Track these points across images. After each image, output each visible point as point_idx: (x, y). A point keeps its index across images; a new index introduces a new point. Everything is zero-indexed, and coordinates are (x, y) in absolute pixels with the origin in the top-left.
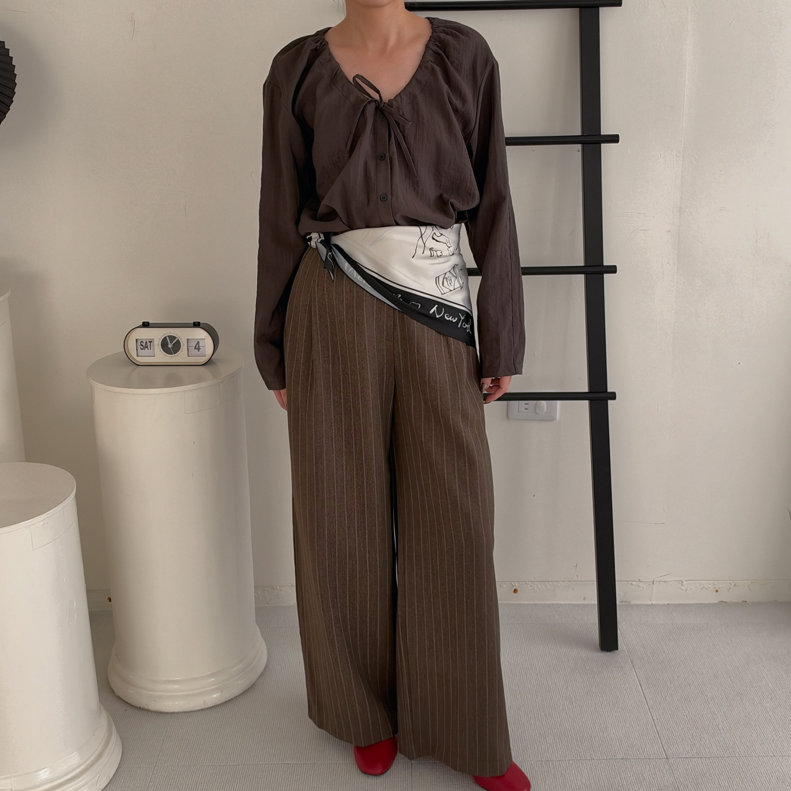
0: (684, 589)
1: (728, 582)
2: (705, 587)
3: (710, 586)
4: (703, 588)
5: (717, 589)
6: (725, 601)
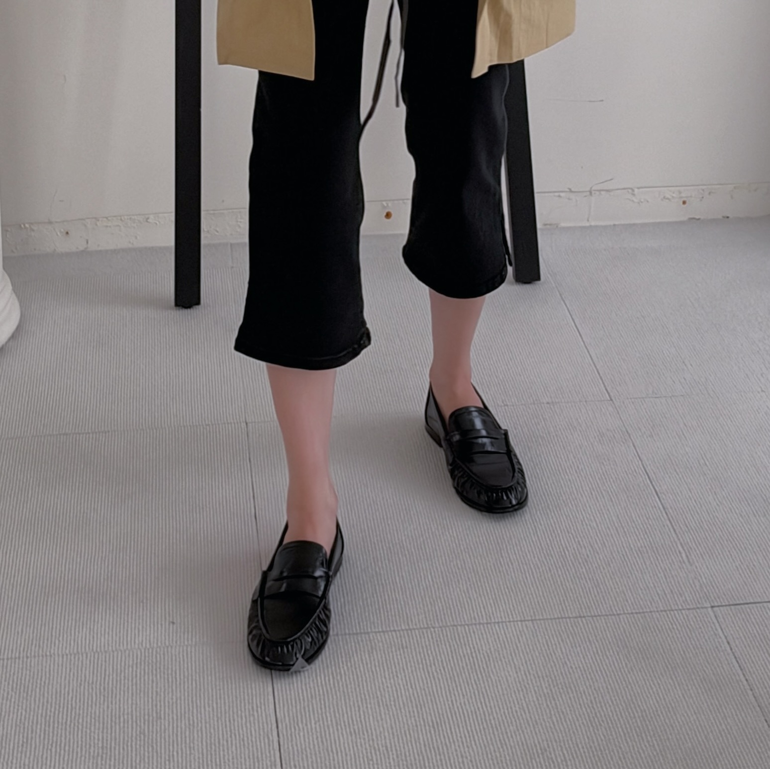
0: (635, 200)
1: (701, 187)
2: (668, 196)
3: (674, 195)
4: (664, 197)
5: (685, 199)
6: (697, 217)
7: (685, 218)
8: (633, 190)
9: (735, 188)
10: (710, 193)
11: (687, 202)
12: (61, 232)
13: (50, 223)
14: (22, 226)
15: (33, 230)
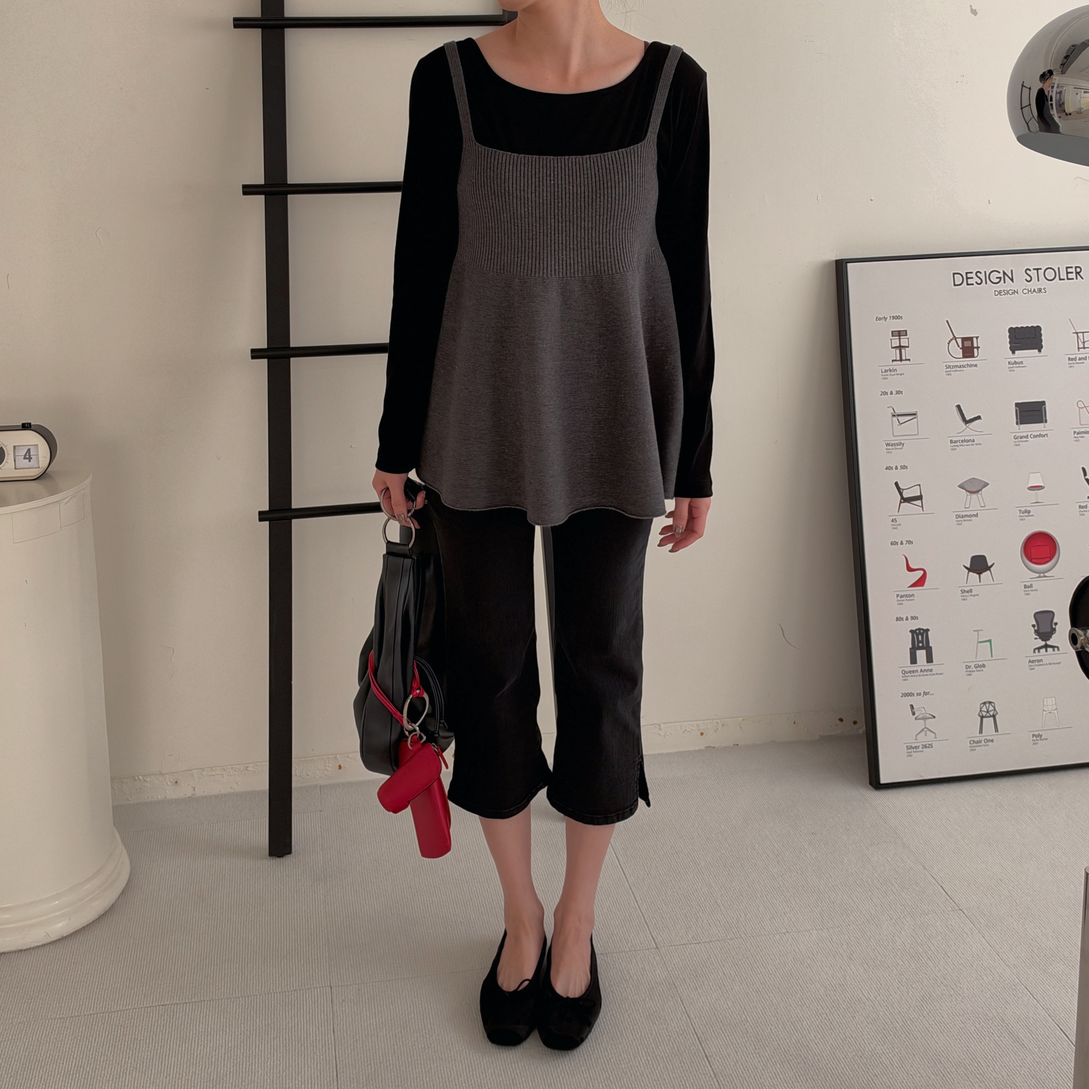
0: (662, 734)
1: (715, 721)
2: (688, 729)
3: (693, 728)
4: (685, 730)
5: (702, 731)
6: (713, 746)
7: (702, 748)
8: (660, 725)
9: (743, 720)
10: (723, 725)
11: (704, 735)
12: (171, 781)
13: (161, 774)
14: (136, 777)
15: (147, 781)
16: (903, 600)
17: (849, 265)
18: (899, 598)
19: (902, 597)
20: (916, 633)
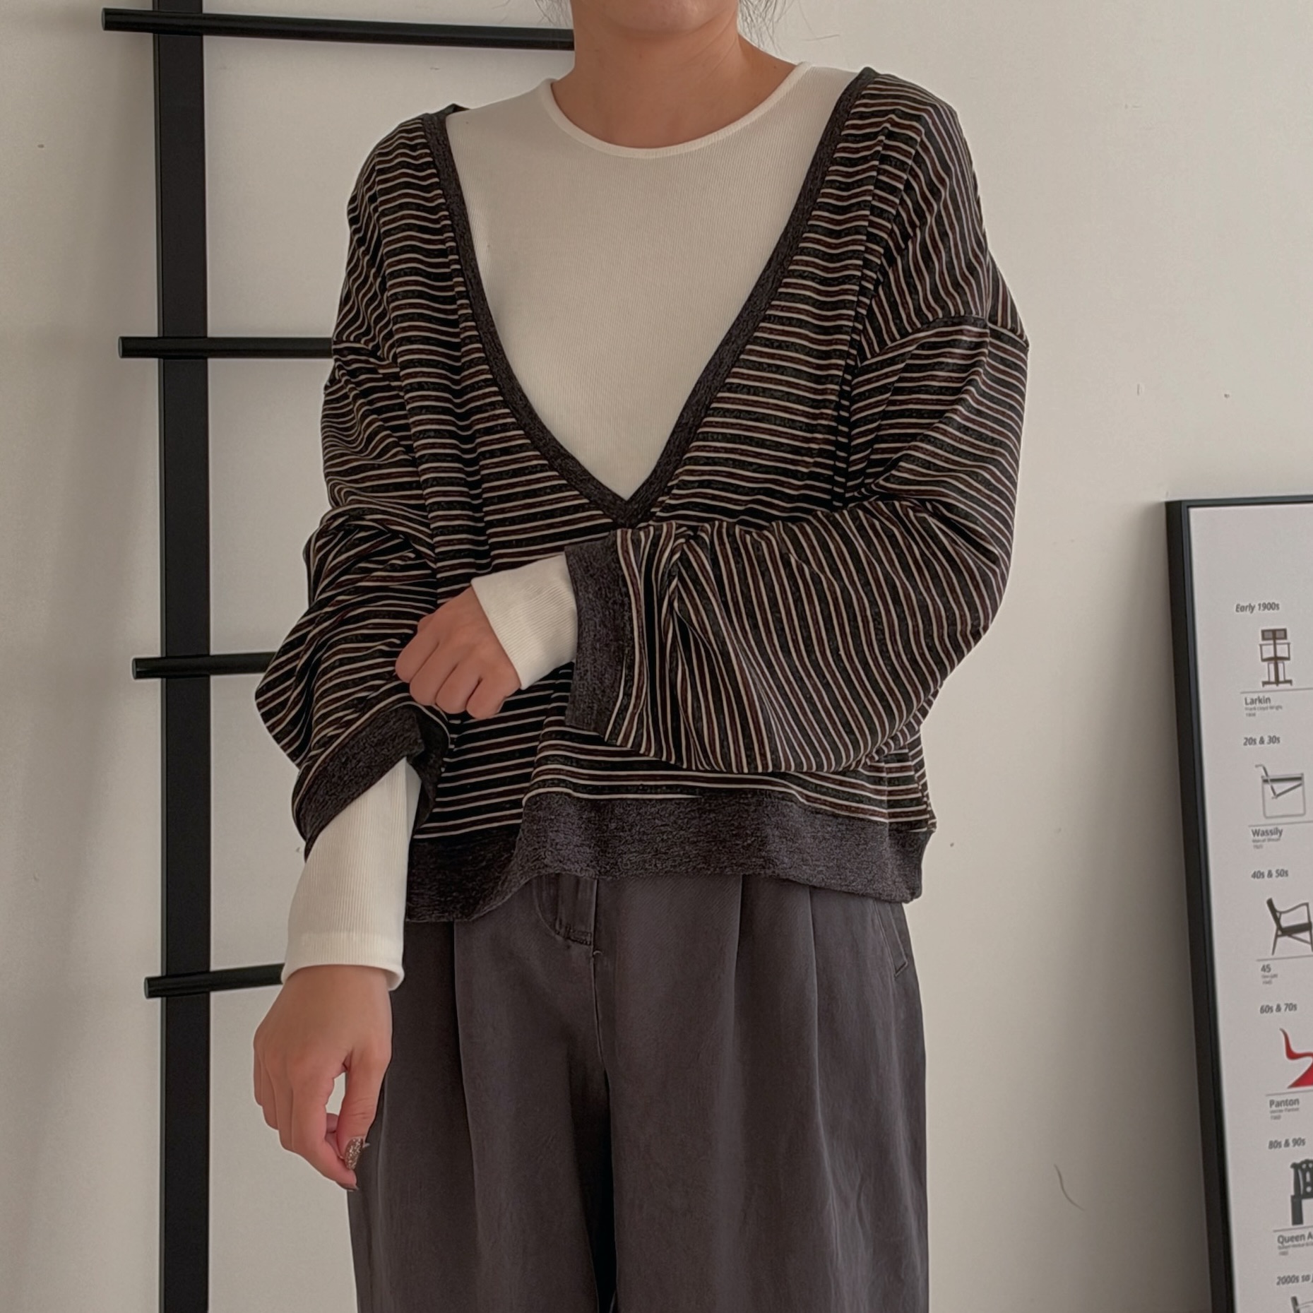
16: (1281, 1111)
17: (1193, 511)
18: (1274, 1108)
19: (1279, 1104)
20: (1302, 1170)
